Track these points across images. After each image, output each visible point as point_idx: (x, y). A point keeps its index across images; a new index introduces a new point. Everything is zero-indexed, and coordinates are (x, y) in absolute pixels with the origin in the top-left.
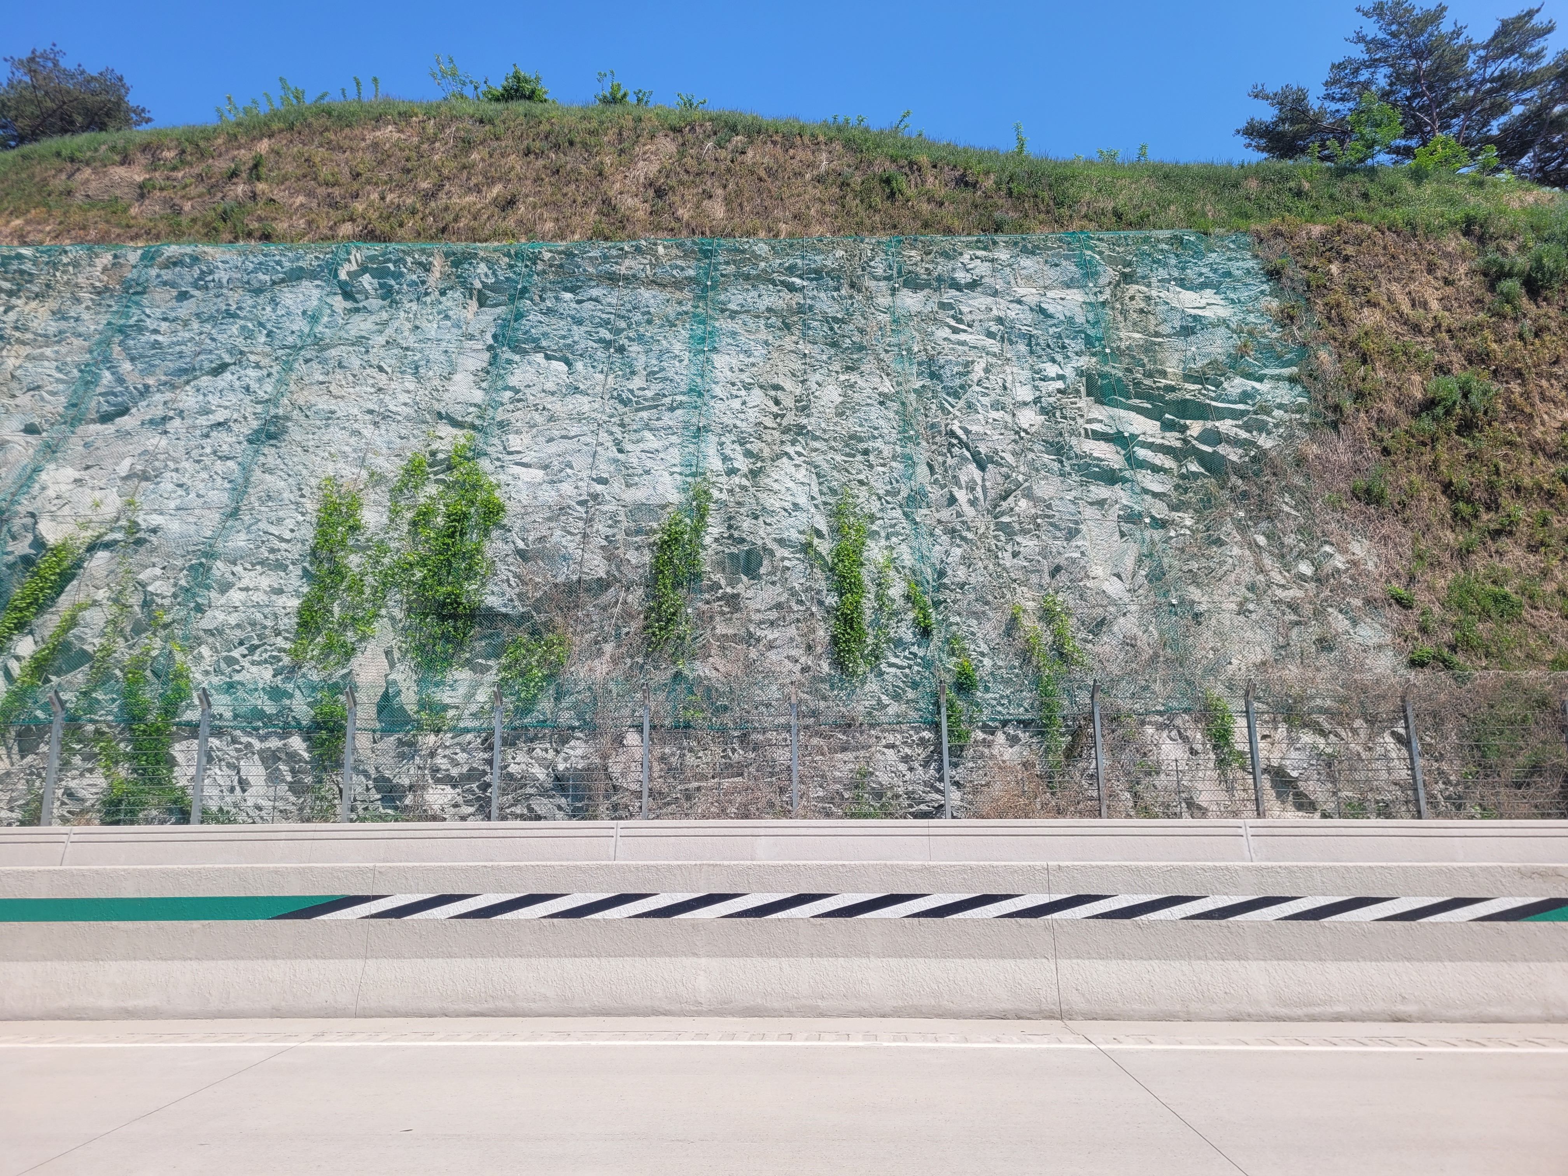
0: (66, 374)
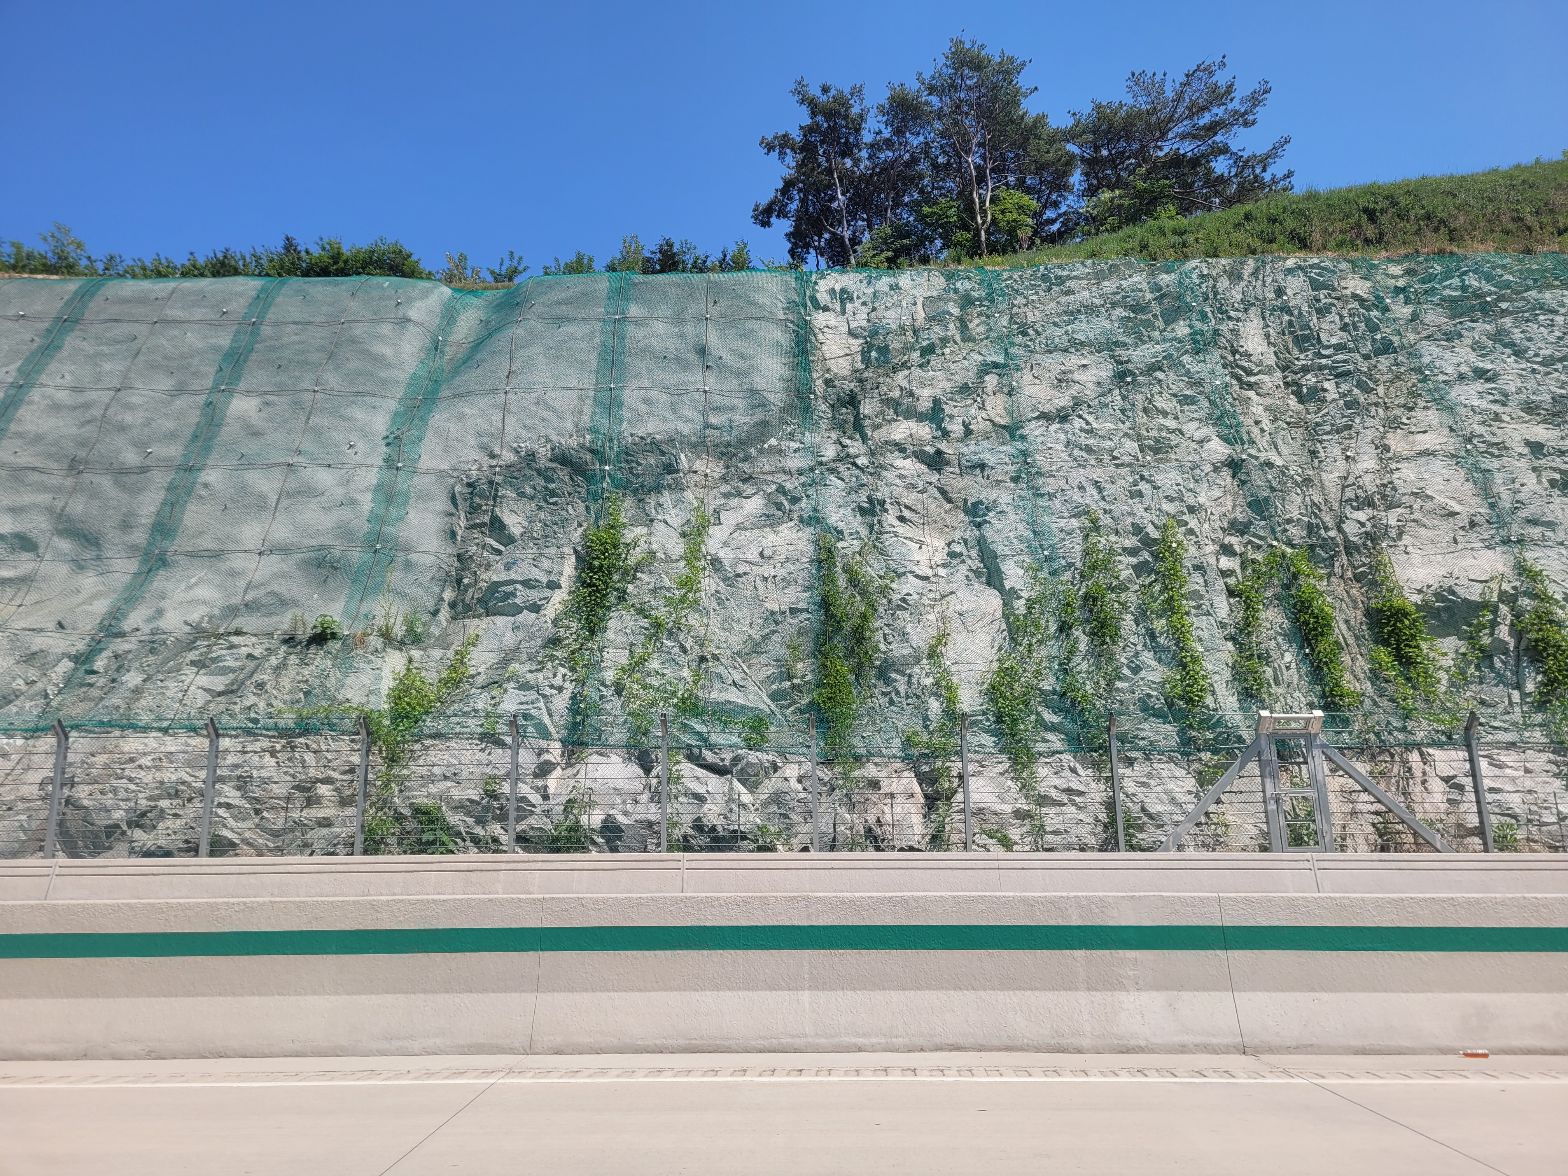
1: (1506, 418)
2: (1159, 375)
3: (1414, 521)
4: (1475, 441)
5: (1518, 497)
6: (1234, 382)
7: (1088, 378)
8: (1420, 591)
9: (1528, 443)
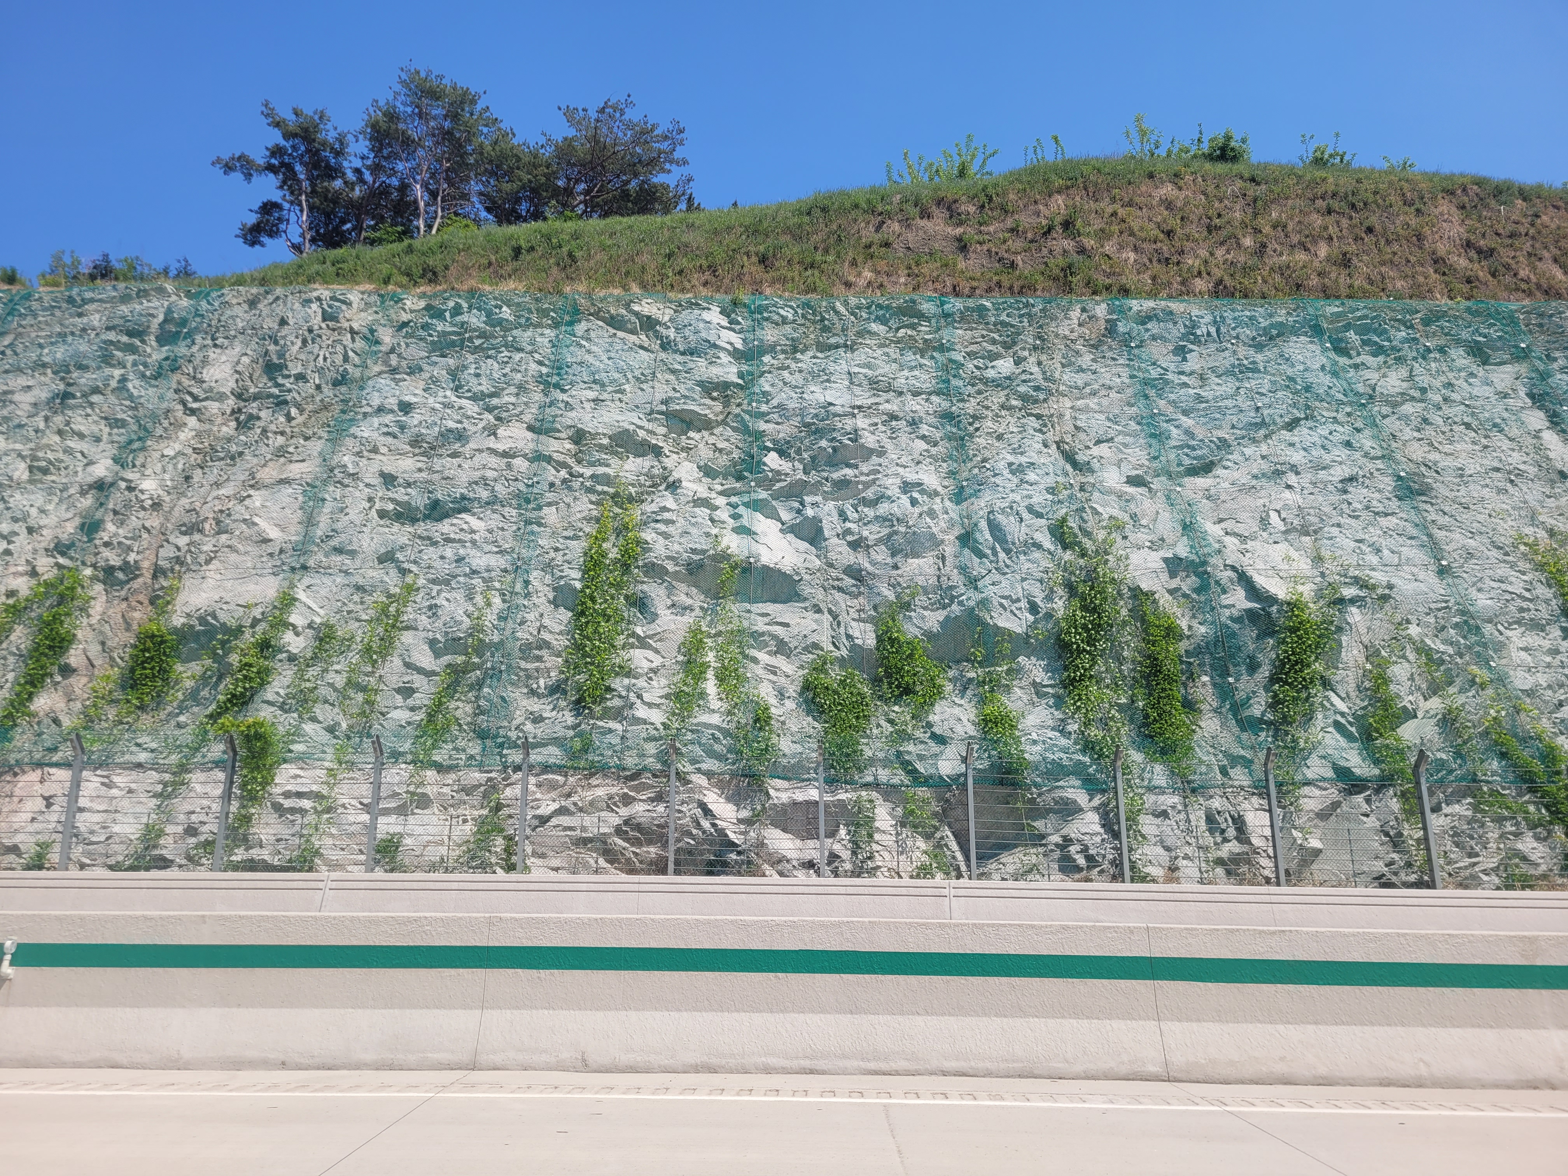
0: (1124, 426)
1: (384, 450)
2: (95, 398)
3: (229, 547)
4: (336, 471)
5: (335, 526)
6: (180, 407)
7: (24, 400)
8: (188, 615)
9: (382, 475)
